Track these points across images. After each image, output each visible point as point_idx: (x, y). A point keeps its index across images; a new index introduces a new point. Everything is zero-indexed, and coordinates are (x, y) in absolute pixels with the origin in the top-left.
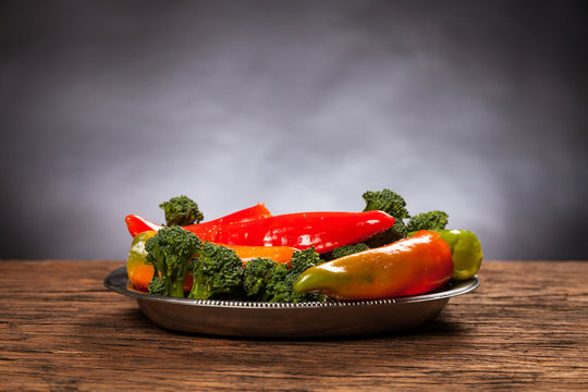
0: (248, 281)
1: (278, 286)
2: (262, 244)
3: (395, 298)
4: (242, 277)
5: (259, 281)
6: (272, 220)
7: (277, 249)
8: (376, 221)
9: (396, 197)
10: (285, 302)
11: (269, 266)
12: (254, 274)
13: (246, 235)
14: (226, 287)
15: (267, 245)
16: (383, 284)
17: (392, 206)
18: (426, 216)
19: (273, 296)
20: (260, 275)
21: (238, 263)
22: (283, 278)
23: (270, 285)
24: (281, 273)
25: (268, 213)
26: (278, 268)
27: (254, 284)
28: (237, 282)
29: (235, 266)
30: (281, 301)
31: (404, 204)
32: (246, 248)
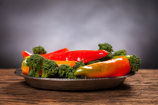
0: (60, 72)
1: (70, 73)
2: (65, 60)
3: (108, 77)
4: (58, 71)
5: (63, 72)
6: (69, 53)
7: (70, 61)
8: (102, 53)
9: (109, 45)
10: (72, 79)
11: (67, 67)
12: (62, 69)
13: (60, 57)
14: (52, 74)
15: (67, 60)
16: (105, 72)
17: (108, 48)
18: (120, 51)
19: (68, 77)
20: (64, 70)
21: (57, 66)
22: (71, 71)
23: (67, 73)
24: (71, 69)
25: (68, 51)
26: (70, 68)
27: (62, 73)
28: (56, 72)
29: (56, 67)
30: (70, 78)
31: (112, 47)
32: (60, 61)
